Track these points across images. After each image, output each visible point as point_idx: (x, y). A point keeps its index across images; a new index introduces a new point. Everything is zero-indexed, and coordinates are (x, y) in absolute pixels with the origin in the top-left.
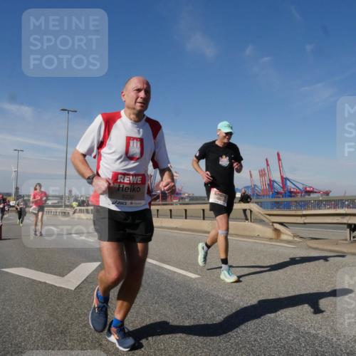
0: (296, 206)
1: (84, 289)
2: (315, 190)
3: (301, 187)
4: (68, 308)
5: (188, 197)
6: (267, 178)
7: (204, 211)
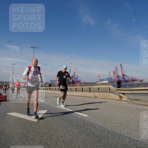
2: (137, 80)
3: (130, 78)
5: (83, 83)
6: (116, 75)
7: (90, 88)
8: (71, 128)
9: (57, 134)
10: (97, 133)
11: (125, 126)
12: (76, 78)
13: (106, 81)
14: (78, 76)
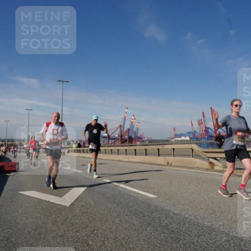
1: (76, 206)
4: (65, 219)
5: (148, 140)
6: (203, 126)
7: (159, 150)
8: (127, 217)
9: (104, 227)
10: (172, 226)
11: (219, 215)
12: (135, 132)
13: (185, 137)
14: (138, 129)
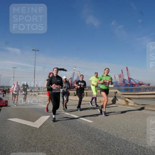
0: (135, 91)
1: (43, 128)
2: (143, 83)
3: (137, 82)
4: (36, 136)
5: (88, 87)
6: (122, 78)
8: (75, 135)
11: (131, 133)
